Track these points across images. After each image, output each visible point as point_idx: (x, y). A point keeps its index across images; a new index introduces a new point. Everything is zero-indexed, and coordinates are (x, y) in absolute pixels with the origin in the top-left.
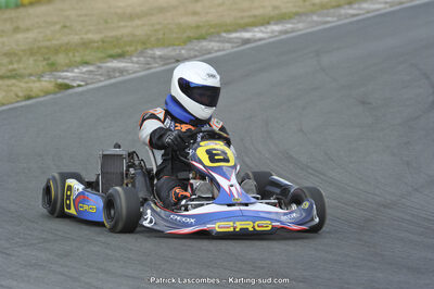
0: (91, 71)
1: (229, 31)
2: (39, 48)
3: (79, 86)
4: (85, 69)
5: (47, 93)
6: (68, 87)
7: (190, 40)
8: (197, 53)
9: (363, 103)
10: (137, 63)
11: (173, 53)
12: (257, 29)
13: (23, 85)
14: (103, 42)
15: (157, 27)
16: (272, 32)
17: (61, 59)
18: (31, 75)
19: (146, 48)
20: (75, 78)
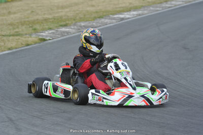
0: (53, 33)
1: (113, 14)
2: (25, 22)
3: (50, 40)
4: (50, 32)
5: (36, 43)
6: (44, 40)
7: (95, 18)
8: (99, 25)
9: (185, 48)
10: (74, 29)
11: (90, 25)
12: (126, 13)
13: (24, 39)
14: (55, 19)
15: (78, 12)
16: (133, 15)
17: (37, 27)
18: (26, 34)
19: (76, 22)
20: (47, 36)
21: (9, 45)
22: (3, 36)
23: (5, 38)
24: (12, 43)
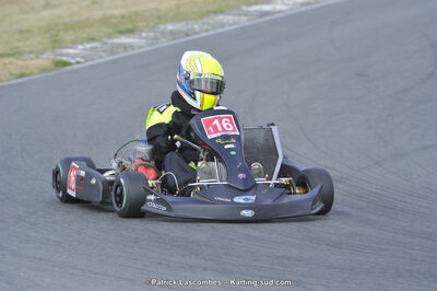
3: (78, 63)
6: (65, 64)
10: (146, 38)
13: (20, 63)
20: (74, 56)
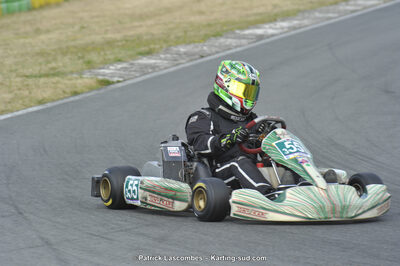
0: (126, 68)
1: (242, 29)
2: (68, 47)
3: (118, 82)
4: (119, 66)
5: (91, 89)
6: (107, 83)
7: (206, 38)
8: (217, 49)
9: (387, 92)
10: (165, 59)
11: (196, 50)
12: (267, 26)
13: (67, 82)
14: (127, 41)
15: (171, 26)
16: (282, 28)
17: (94, 57)
18: (72, 73)
19: (170, 46)
20: (113, 75)
21: (40, 94)
22: (27, 77)
23: (30, 81)
24: (46, 90)
